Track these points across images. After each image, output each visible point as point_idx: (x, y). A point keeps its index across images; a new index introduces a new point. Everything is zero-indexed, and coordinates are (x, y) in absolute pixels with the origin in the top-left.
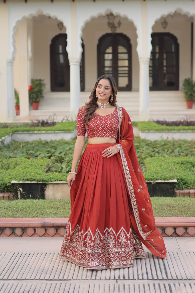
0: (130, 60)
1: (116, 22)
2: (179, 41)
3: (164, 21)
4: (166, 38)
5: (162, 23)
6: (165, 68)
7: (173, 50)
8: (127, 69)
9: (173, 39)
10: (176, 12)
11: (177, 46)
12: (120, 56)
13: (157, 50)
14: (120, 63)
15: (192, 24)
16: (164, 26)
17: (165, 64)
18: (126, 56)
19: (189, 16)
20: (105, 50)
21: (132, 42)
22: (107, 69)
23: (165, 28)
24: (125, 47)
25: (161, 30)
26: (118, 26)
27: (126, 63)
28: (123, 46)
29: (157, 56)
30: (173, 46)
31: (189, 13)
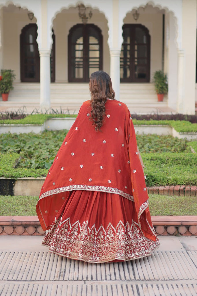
0: (101, 50)
1: (87, 13)
2: (151, 33)
3: (135, 13)
4: (137, 29)
5: (134, 15)
6: (136, 60)
7: (145, 42)
8: (98, 60)
9: (145, 30)
10: (147, 4)
11: (149, 38)
12: (91, 47)
13: (129, 42)
14: (92, 54)
15: (164, 16)
16: (136, 18)
17: (136, 56)
18: (97, 47)
19: (161, 9)
20: (76, 40)
21: (103, 33)
22: (77, 60)
23: (136, 20)
24: (96, 38)
25: (133, 22)
26: (89, 17)
27: (97, 54)
28: (94, 36)
29: (129, 48)
30: (145, 38)
31: (160, 6)
